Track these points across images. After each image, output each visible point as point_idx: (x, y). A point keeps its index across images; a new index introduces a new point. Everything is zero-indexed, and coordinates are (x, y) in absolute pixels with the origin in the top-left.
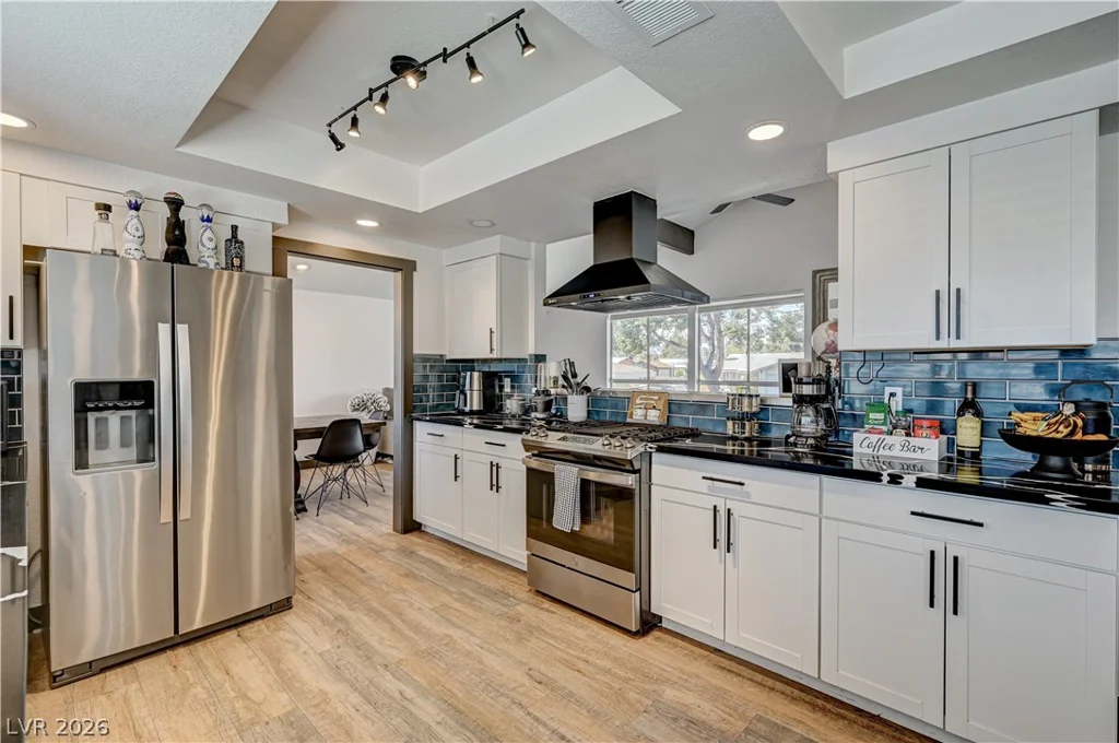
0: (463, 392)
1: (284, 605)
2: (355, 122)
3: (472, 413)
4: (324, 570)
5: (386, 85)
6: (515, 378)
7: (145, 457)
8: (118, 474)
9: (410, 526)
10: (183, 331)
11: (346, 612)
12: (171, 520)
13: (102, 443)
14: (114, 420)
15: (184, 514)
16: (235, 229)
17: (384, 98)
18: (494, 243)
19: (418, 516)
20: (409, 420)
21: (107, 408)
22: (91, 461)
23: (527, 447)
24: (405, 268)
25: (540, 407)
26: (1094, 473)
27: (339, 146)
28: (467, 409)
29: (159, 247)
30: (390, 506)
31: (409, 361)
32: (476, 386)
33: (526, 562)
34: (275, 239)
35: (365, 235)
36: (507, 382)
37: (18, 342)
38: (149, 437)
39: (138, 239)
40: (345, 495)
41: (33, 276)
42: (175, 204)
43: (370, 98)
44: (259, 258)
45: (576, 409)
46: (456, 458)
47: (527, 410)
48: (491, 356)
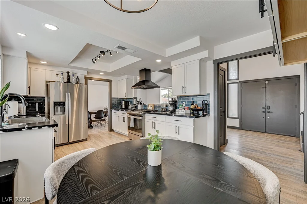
0: (121, 105)
1: (86, 140)
2: (96, 60)
3: (123, 109)
4: (94, 136)
5: (100, 55)
6: (131, 102)
7: (64, 114)
8: (59, 116)
9: (111, 130)
10: (69, 94)
11: (96, 141)
12: (68, 124)
13: (57, 111)
14: (59, 108)
15: (70, 123)
16: (78, 76)
17: (100, 57)
18: (125, 77)
19: (113, 128)
20: (111, 110)
21: (58, 106)
22: (56, 114)
23: (128, 114)
24: (110, 81)
25: (134, 107)
26: (205, 114)
27: (94, 63)
28: (122, 108)
29: (66, 80)
30: (108, 127)
31: (111, 99)
32: (124, 104)
33: (127, 134)
34: (85, 77)
35: (101, 76)
36: (130, 103)
37: (45, 96)
38: (64, 111)
39: (62, 79)
40: (101, 126)
41: (47, 85)
42: (68, 73)
43: (98, 56)
44: (82, 81)
45: (140, 107)
46: (118, 117)
47: (132, 108)
48: (125, 98)
